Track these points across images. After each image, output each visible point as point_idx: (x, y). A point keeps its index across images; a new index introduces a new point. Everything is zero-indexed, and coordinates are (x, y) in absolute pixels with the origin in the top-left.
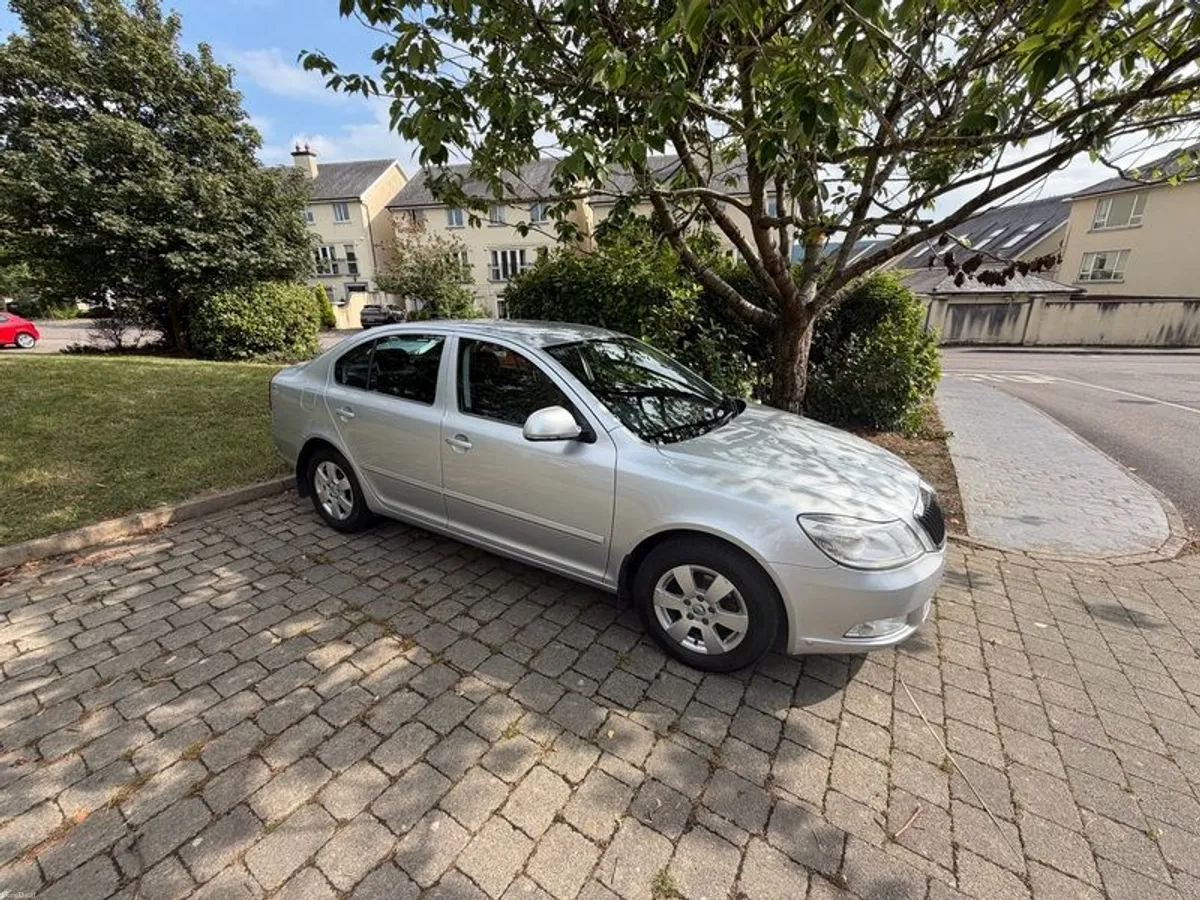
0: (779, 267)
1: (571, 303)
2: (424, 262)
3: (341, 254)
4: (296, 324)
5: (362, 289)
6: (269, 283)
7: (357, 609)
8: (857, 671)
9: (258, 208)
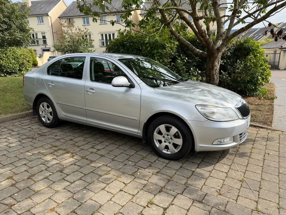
0: (204, 34)
1: (130, 49)
2: (74, 39)
3: (40, 36)
4: (23, 64)
5: (48, 50)
6: (13, 48)
7: (56, 147)
8: (221, 160)
9: (9, 17)
